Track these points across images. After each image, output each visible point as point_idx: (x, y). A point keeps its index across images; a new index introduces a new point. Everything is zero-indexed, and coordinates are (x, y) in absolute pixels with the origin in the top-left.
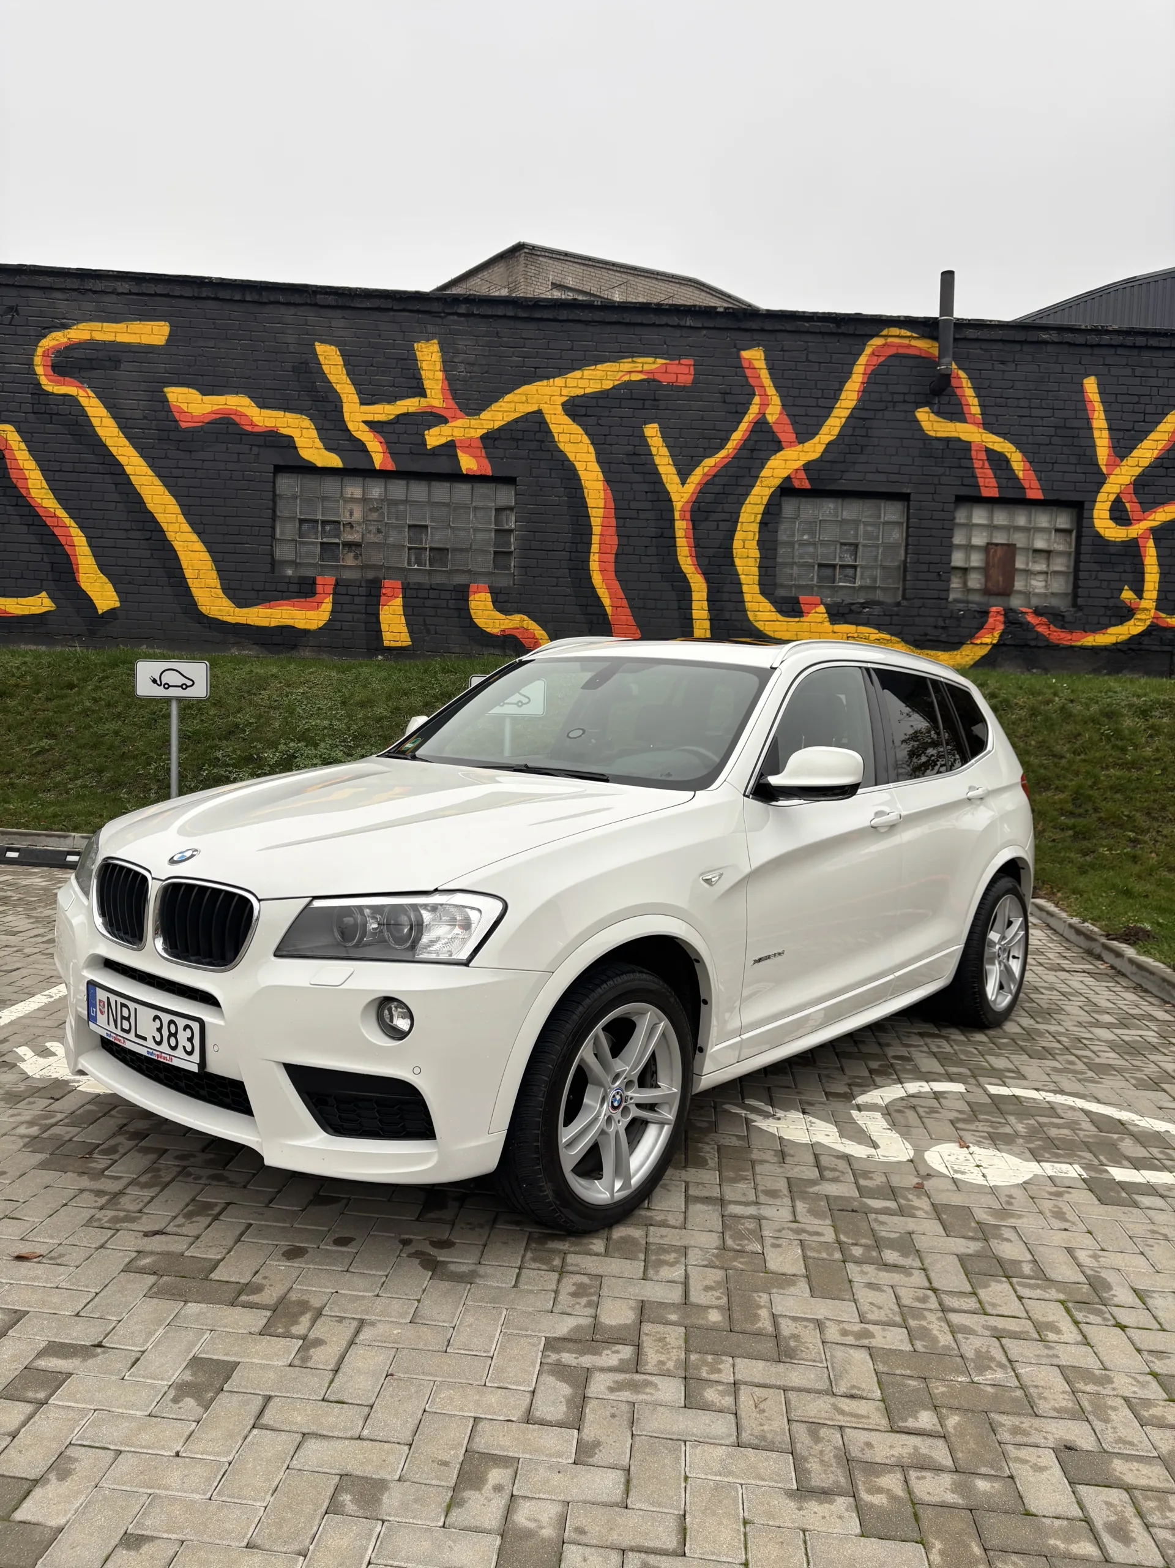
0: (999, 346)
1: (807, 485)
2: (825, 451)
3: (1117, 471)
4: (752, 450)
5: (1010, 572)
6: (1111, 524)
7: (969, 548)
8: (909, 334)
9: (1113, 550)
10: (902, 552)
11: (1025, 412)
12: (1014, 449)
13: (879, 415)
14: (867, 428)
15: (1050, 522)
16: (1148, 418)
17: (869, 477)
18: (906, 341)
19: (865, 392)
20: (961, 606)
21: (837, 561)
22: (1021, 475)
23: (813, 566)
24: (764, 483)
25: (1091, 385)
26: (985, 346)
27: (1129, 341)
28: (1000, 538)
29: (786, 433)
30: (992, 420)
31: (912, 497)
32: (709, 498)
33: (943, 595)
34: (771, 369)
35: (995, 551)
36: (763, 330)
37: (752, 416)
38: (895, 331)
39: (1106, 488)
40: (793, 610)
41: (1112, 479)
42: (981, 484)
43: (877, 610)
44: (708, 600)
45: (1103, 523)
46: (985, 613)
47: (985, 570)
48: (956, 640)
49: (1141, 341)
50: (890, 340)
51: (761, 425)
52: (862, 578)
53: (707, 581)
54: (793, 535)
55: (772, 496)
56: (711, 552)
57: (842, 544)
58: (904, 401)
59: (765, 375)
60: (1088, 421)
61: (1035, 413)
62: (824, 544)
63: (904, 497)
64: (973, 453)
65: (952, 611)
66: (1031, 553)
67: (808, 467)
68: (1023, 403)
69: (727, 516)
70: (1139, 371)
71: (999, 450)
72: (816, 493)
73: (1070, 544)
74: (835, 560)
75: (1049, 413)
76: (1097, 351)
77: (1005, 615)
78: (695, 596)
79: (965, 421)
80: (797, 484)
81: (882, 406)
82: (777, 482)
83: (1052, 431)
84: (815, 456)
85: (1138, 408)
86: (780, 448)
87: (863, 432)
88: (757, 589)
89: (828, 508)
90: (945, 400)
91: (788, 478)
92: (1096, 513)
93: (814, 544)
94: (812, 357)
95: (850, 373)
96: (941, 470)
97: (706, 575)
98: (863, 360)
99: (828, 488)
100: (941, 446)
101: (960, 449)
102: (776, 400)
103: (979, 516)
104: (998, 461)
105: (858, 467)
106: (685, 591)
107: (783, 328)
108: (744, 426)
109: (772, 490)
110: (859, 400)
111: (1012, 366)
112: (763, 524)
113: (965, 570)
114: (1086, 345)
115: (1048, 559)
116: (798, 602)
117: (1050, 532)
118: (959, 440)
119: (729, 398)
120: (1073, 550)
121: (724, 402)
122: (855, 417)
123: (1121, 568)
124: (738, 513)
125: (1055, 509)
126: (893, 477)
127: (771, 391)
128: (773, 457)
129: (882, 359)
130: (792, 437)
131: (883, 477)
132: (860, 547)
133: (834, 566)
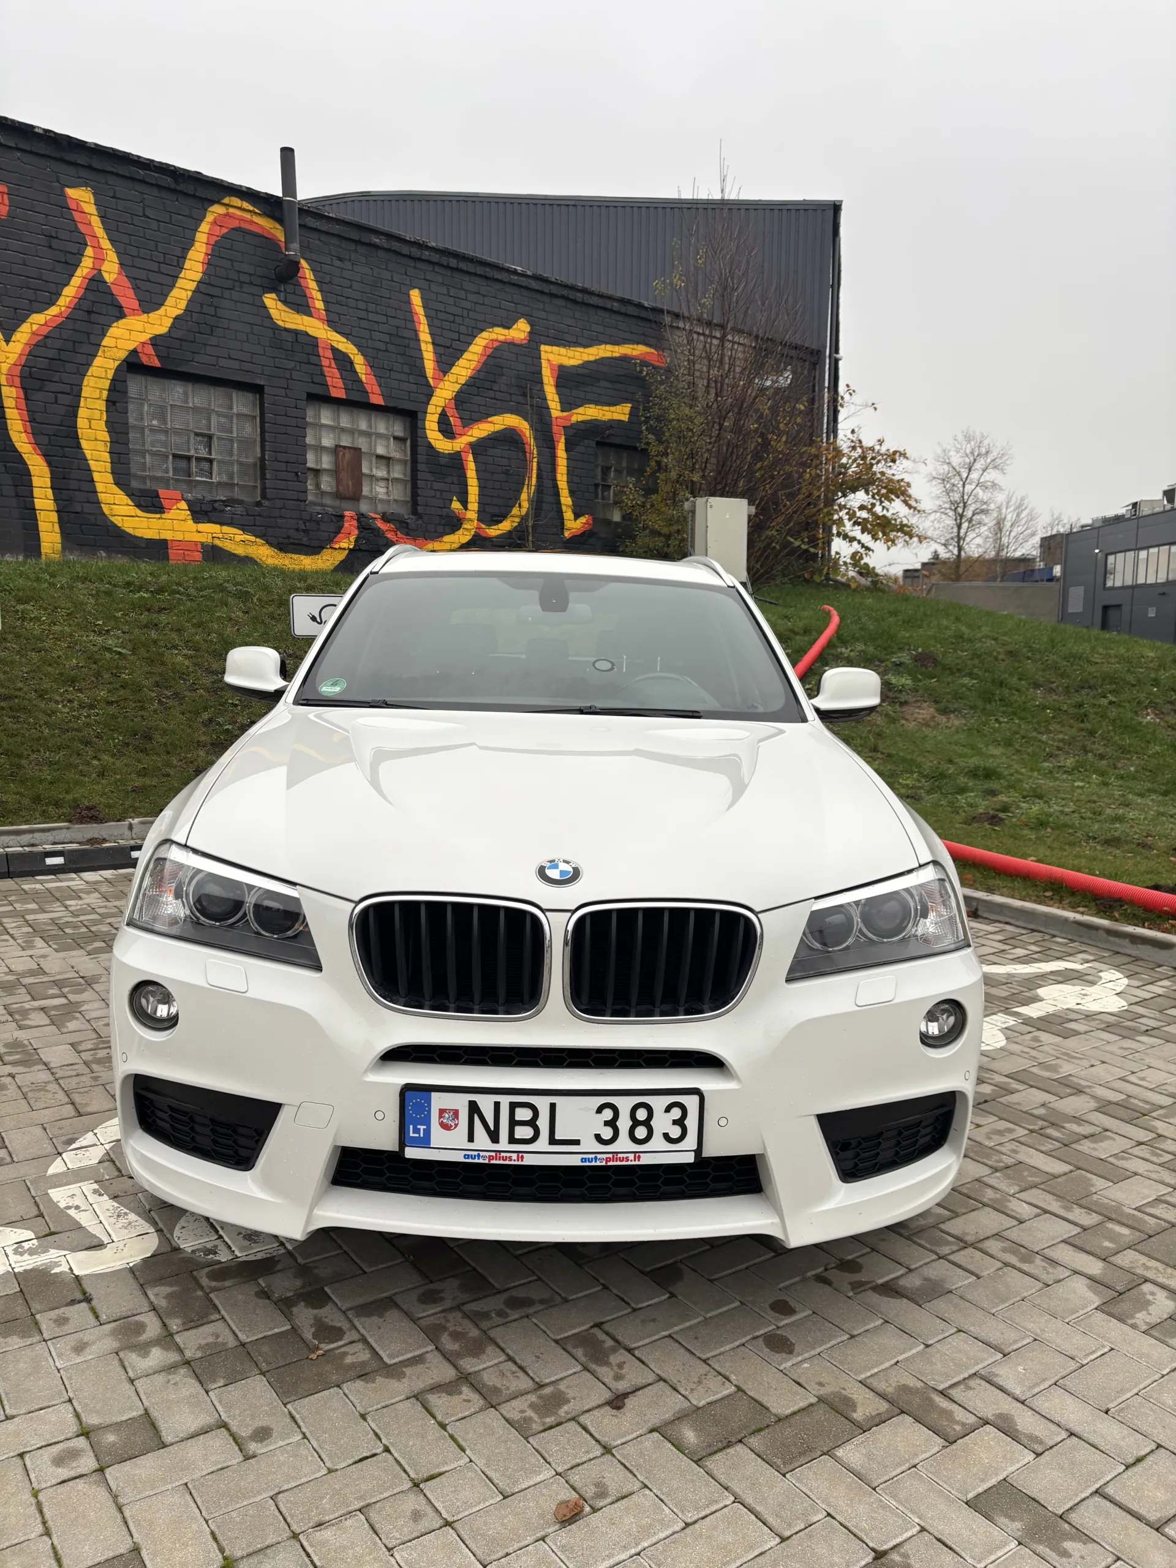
0: (335, 241)
1: (156, 363)
2: (173, 326)
3: (441, 385)
4: (89, 312)
5: (358, 477)
6: (440, 436)
7: (319, 449)
8: (251, 208)
9: (443, 461)
10: (258, 449)
11: (363, 314)
12: (356, 351)
13: (227, 294)
14: (216, 307)
15: (387, 429)
16: (462, 338)
17: (223, 362)
18: (248, 216)
19: (211, 263)
20: (319, 508)
21: (192, 453)
22: (363, 378)
23: (167, 457)
24: (108, 354)
25: (415, 296)
26: (323, 238)
27: (444, 260)
28: (346, 441)
29: (127, 297)
30: (335, 318)
31: (266, 390)
32: (43, 363)
33: (301, 496)
34: (103, 217)
35: (344, 455)
36: (90, 168)
37: (86, 271)
38: (236, 201)
39: (434, 400)
40: (154, 506)
41: (438, 392)
42: (329, 383)
43: (239, 509)
44: (52, 488)
45: (433, 433)
46: (341, 517)
47: (336, 472)
48: (315, 543)
49: (453, 262)
50: (231, 210)
51: (96, 282)
52: (219, 474)
53: (50, 464)
54: (142, 419)
55: (117, 370)
56: (50, 429)
57: (197, 434)
58: (251, 283)
59: (96, 221)
60: (416, 332)
61: (372, 317)
62: (177, 432)
63: (257, 390)
64: (321, 351)
65: (311, 514)
66: (374, 458)
67: (155, 341)
68: (362, 305)
69: (67, 388)
70: (453, 292)
71: (344, 350)
72: (164, 373)
73: (405, 452)
74: (189, 450)
75: (383, 319)
76: (419, 265)
77: (358, 520)
78: (36, 481)
79: (310, 315)
80: (145, 360)
81: (229, 284)
82: (123, 355)
83: (386, 338)
84: (163, 330)
85: (454, 327)
86: (121, 315)
87: (211, 311)
88: (109, 478)
89: (177, 391)
90: (290, 288)
91: (134, 352)
92: (427, 424)
93: (166, 432)
94: (149, 212)
95: (193, 240)
96: (292, 365)
97: (47, 456)
98: (204, 227)
99: (180, 369)
100: (290, 338)
101: (306, 343)
102: (112, 256)
103: (326, 416)
104: (343, 361)
105: (209, 350)
106: (22, 476)
107: (112, 170)
108: (76, 281)
109: (117, 363)
110: (204, 273)
111: (348, 265)
112: (111, 402)
113: (317, 472)
114: (410, 257)
115: (388, 466)
116: (158, 496)
117: (388, 439)
118: (307, 334)
119: (55, 243)
120: (409, 458)
121: (50, 247)
122: (202, 291)
123: (449, 480)
124: (80, 386)
125: (391, 416)
126: (247, 367)
127: (106, 244)
128: (115, 324)
129: (225, 231)
130: (135, 304)
131: (236, 365)
132: (215, 439)
133: (189, 458)
